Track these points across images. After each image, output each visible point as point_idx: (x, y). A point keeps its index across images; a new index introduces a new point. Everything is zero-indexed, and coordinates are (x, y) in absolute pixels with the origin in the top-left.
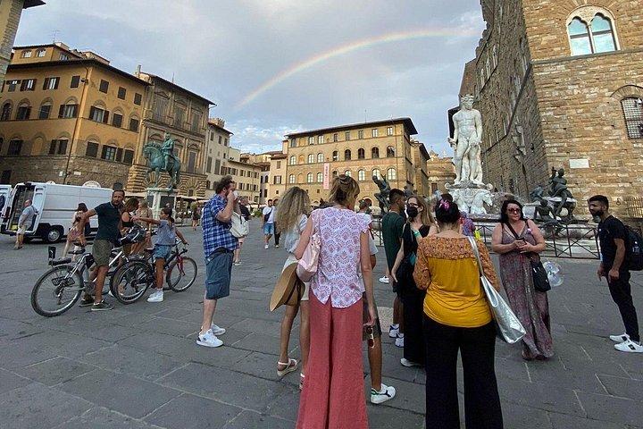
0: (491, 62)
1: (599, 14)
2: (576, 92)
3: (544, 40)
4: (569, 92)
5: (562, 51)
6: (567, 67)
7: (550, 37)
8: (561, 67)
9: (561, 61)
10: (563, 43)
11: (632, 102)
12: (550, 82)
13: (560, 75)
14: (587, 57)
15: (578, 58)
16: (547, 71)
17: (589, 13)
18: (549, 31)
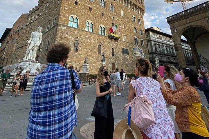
0: (35, 17)
1: (76, 18)
2: (66, 36)
3: (63, 18)
4: (65, 35)
5: (66, 23)
6: (66, 28)
7: (65, 18)
8: (65, 28)
9: (65, 26)
10: (67, 21)
11: (77, 41)
12: (61, 31)
13: (64, 30)
14: (71, 27)
15: (70, 27)
16: (61, 27)
17: (75, 17)
18: (65, 17)
